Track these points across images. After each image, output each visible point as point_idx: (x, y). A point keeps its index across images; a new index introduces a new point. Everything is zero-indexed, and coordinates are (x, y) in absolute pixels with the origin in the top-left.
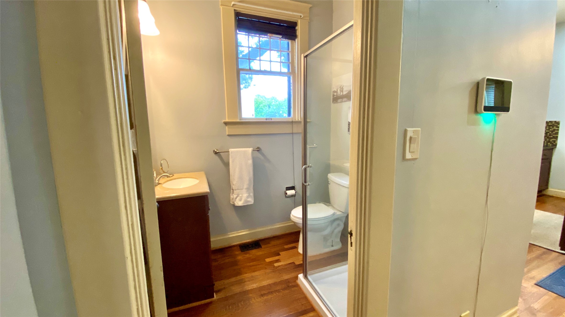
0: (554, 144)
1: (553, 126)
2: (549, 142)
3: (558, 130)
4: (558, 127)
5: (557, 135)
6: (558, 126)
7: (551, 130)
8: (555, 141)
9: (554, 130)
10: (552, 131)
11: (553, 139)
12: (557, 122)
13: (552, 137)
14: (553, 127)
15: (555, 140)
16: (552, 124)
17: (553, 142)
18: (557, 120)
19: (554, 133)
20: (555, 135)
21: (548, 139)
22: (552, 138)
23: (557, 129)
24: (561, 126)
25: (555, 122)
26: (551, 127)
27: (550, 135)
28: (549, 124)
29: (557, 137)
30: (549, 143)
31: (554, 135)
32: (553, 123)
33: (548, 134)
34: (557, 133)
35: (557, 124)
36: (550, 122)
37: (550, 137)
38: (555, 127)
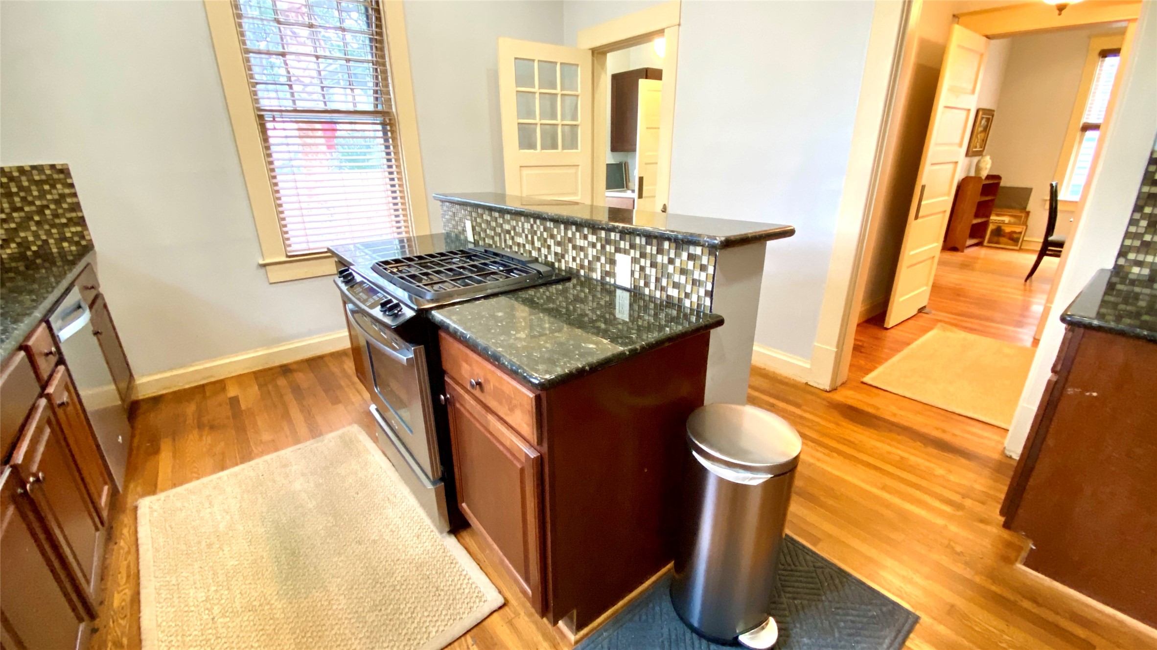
0: (84, 243)
1: (51, 182)
2: (65, 239)
3: (75, 195)
4: (72, 186)
5: (80, 214)
6: (69, 181)
7: (49, 197)
8: (81, 235)
9: (63, 196)
10: (58, 202)
11: (73, 229)
12: (59, 167)
13: (64, 221)
14: (53, 186)
15: (79, 229)
16: (44, 177)
17: (76, 239)
18: (58, 162)
19: (65, 206)
20: (74, 215)
21: (54, 231)
22: (66, 225)
23: (67, 191)
24: (77, 180)
25: (53, 167)
26: (46, 187)
27: (56, 216)
28: (36, 177)
29: (82, 219)
30: (65, 244)
31: (69, 215)
32: (48, 172)
33: (47, 212)
34: (76, 207)
35: (62, 176)
36: (34, 167)
37: (57, 221)
38: (59, 186)
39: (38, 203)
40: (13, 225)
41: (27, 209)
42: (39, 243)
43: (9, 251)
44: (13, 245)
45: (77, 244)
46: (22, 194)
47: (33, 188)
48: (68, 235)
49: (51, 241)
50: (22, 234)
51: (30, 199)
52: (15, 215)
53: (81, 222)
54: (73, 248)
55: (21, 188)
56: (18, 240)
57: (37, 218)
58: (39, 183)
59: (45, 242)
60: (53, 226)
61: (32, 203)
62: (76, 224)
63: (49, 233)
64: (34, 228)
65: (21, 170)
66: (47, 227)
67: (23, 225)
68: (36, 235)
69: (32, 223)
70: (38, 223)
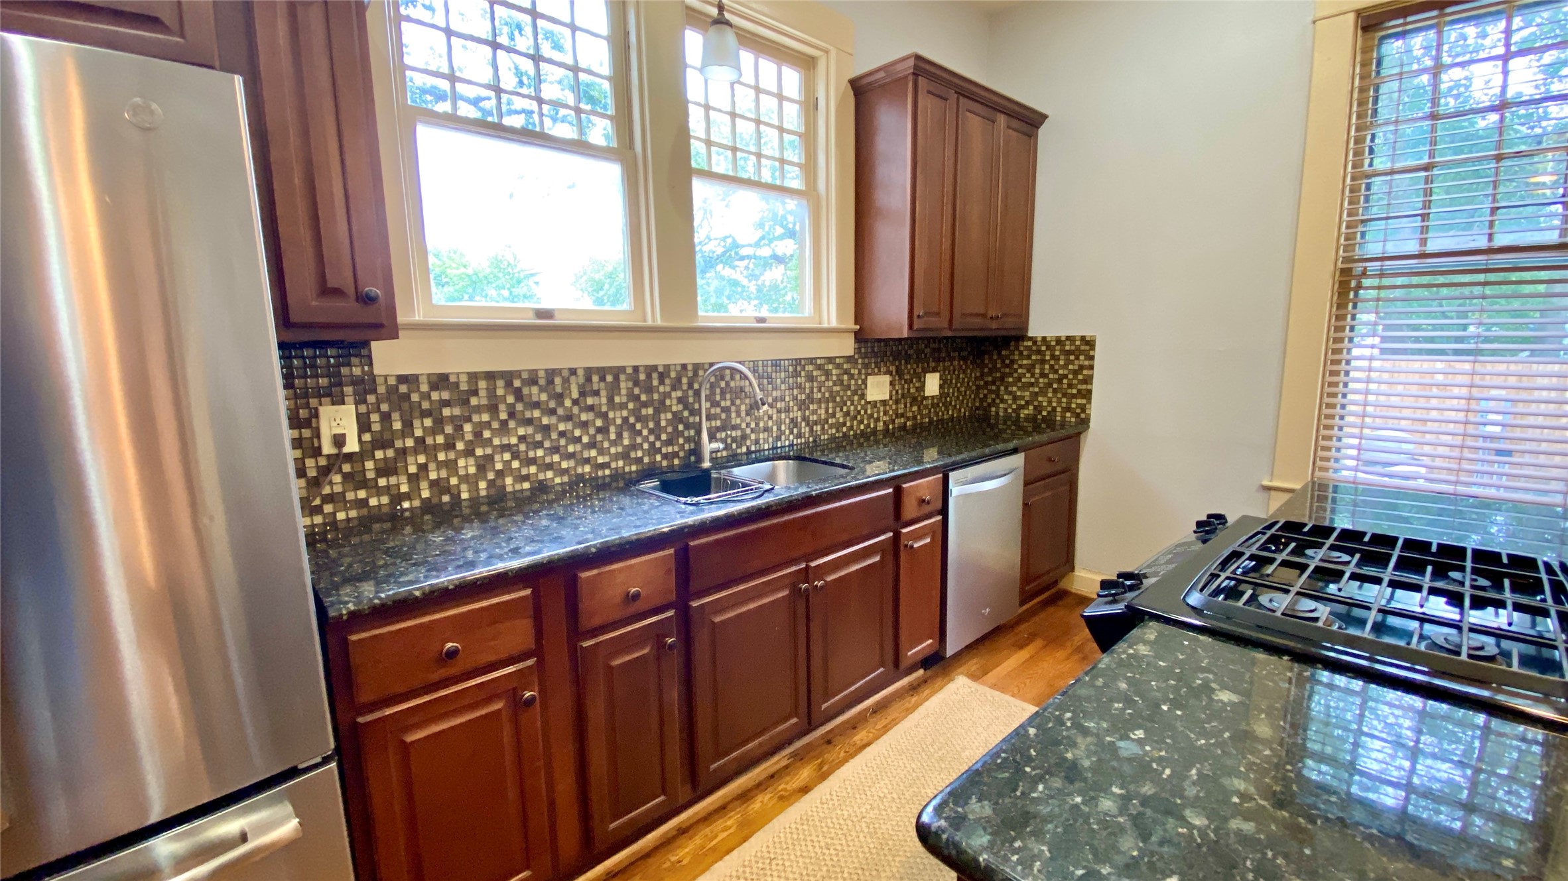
0: (1083, 416)
1: (1077, 353)
2: (1068, 409)
3: (1091, 367)
4: (1092, 358)
5: (1089, 387)
6: (1091, 353)
7: (1071, 367)
8: (1083, 408)
9: (1082, 367)
10: (1075, 373)
11: (1079, 401)
12: (1087, 339)
13: (1074, 391)
14: (1077, 358)
15: (1084, 401)
16: (1073, 348)
17: (1078, 411)
18: (1088, 333)
19: (1080, 377)
20: (1084, 387)
21: (1064, 400)
22: (1074, 396)
23: (1087, 363)
24: (1098, 353)
25: (1083, 338)
26: (1072, 357)
27: (1070, 386)
28: (1067, 348)
29: (1090, 392)
30: (1068, 415)
31: (1080, 387)
32: (1078, 343)
33: (1065, 381)
34: (1088, 380)
35: (1087, 348)
36: (1068, 338)
37: (1069, 391)
38: (1082, 357)
39: (1061, 372)
40: (1036, 390)
41: (1051, 376)
42: (1049, 409)
43: (1026, 412)
44: (1031, 407)
45: (1078, 416)
46: (1052, 362)
47: (1062, 357)
48: (1073, 406)
49: (1059, 409)
50: (1040, 399)
51: (1056, 367)
52: (1041, 380)
53: (1087, 395)
54: (1073, 420)
55: (1053, 357)
56: (1036, 403)
57: (1055, 386)
58: (1069, 353)
59: (1054, 409)
60: (1064, 395)
61: (1056, 372)
62: (1083, 397)
63: (1059, 402)
64: (1050, 395)
65: (1059, 341)
66: (1060, 395)
67: (1043, 392)
68: (1050, 402)
69: (1050, 390)
70: (1055, 391)
